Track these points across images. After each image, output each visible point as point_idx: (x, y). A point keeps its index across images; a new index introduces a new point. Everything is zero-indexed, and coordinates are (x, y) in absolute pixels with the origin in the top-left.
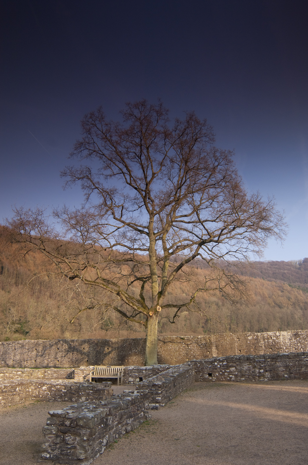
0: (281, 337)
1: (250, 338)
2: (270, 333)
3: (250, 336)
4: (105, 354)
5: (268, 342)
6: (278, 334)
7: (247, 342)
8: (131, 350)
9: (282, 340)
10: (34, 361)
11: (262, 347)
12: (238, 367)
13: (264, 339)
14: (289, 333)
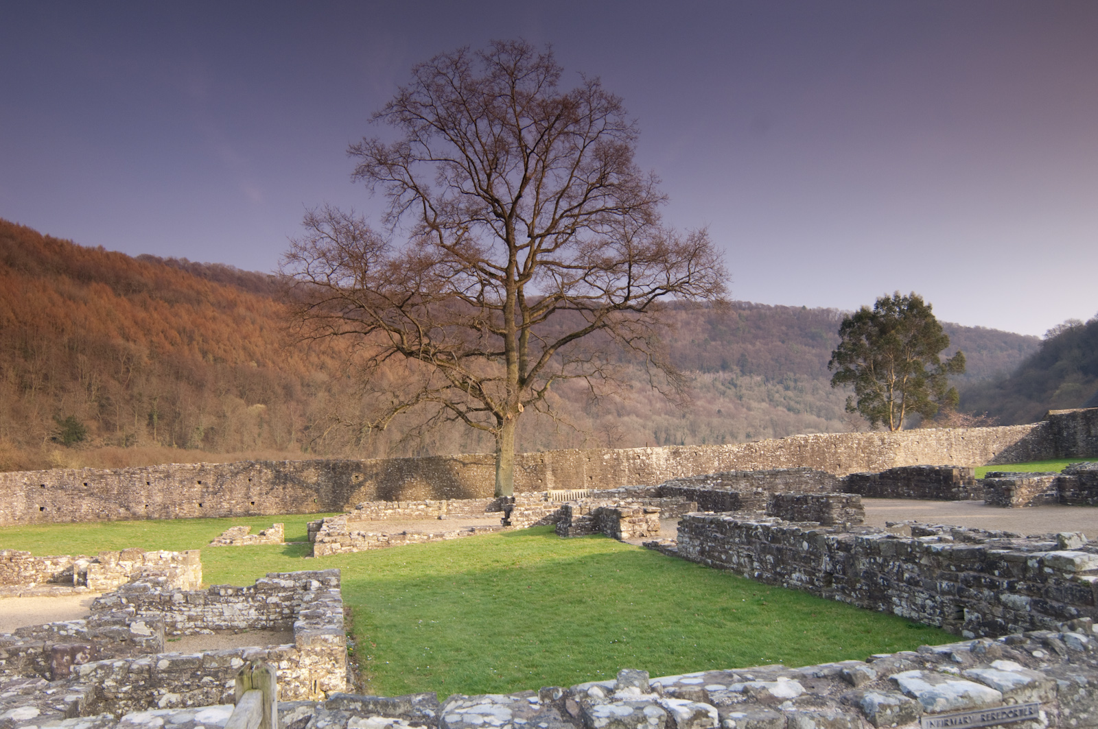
0: (654, 456)
1: (606, 457)
2: (638, 450)
3: (607, 453)
4: (352, 487)
5: (634, 464)
6: (649, 451)
7: (602, 463)
8: (402, 478)
9: (654, 460)
10: (197, 505)
11: (624, 471)
12: (734, 486)
13: (628, 460)
14: (666, 451)
